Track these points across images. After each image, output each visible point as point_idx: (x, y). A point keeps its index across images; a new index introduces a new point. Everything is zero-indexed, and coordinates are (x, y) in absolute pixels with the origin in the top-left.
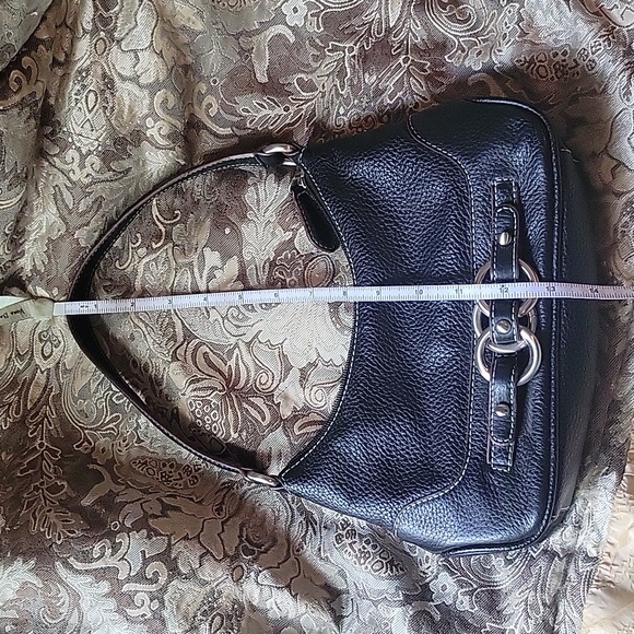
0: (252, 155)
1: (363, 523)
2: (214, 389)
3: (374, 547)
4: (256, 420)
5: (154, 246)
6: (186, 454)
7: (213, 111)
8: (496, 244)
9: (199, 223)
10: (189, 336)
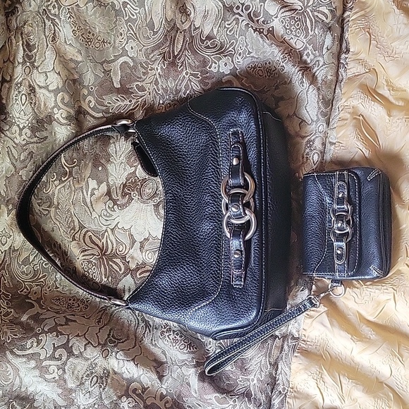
0: (110, 126)
1: (176, 324)
2: (94, 255)
3: (181, 337)
4: (117, 271)
5: (63, 179)
6: (81, 292)
7: (92, 105)
8: (231, 164)
9: (86, 165)
10: (82, 227)
